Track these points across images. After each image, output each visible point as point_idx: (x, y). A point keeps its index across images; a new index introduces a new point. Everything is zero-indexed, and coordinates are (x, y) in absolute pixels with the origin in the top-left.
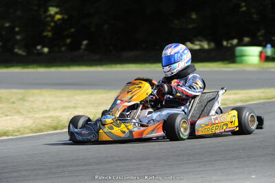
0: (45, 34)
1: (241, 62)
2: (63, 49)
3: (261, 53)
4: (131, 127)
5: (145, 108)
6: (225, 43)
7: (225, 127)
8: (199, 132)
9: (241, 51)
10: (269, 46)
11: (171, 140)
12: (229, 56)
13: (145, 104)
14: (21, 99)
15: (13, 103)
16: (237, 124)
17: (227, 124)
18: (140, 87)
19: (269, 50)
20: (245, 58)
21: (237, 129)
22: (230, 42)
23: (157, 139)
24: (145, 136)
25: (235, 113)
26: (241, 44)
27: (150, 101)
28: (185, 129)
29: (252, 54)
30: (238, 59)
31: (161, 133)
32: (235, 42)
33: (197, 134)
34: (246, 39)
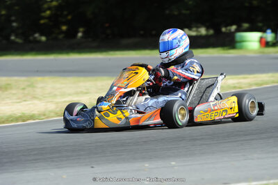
0: (42, 22)
1: (241, 48)
2: (61, 36)
3: (261, 38)
4: (127, 114)
5: (142, 94)
6: (224, 29)
7: (224, 114)
8: (198, 119)
9: (242, 37)
10: (269, 31)
11: (169, 128)
12: (229, 42)
13: (141, 90)
14: (29, 86)
15: (24, 89)
16: (237, 110)
17: (226, 111)
18: (137, 73)
19: (269, 36)
20: (245, 44)
21: (238, 115)
22: (228, 28)
23: (155, 126)
24: (142, 123)
25: (235, 99)
26: (240, 30)
27: (147, 87)
28: (183, 116)
29: (252, 40)
30: (238, 45)
31: (159, 120)
32: (234, 28)
33: (195, 121)
34: (246, 25)
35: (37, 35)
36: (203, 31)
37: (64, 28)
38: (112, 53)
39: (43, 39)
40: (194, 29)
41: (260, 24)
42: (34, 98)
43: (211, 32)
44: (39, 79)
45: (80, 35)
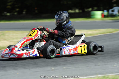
1: (93, 18)
3: (102, 14)
6: (86, 10)
9: (93, 13)
12: (88, 15)
19: (106, 13)
20: (95, 16)
26: (93, 10)
29: (98, 14)
30: (92, 17)
32: (90, 9)
34: (95, 8)
35: (5, 13)
36: (77, 11)
37: (17, 10)
38: (38, 20)
39: (8, 14)
40: (73, 10)
41: (101, 8)
42: (5, 40)
43: (81, 11)
44: (6, 31)
45: (24, 12)
